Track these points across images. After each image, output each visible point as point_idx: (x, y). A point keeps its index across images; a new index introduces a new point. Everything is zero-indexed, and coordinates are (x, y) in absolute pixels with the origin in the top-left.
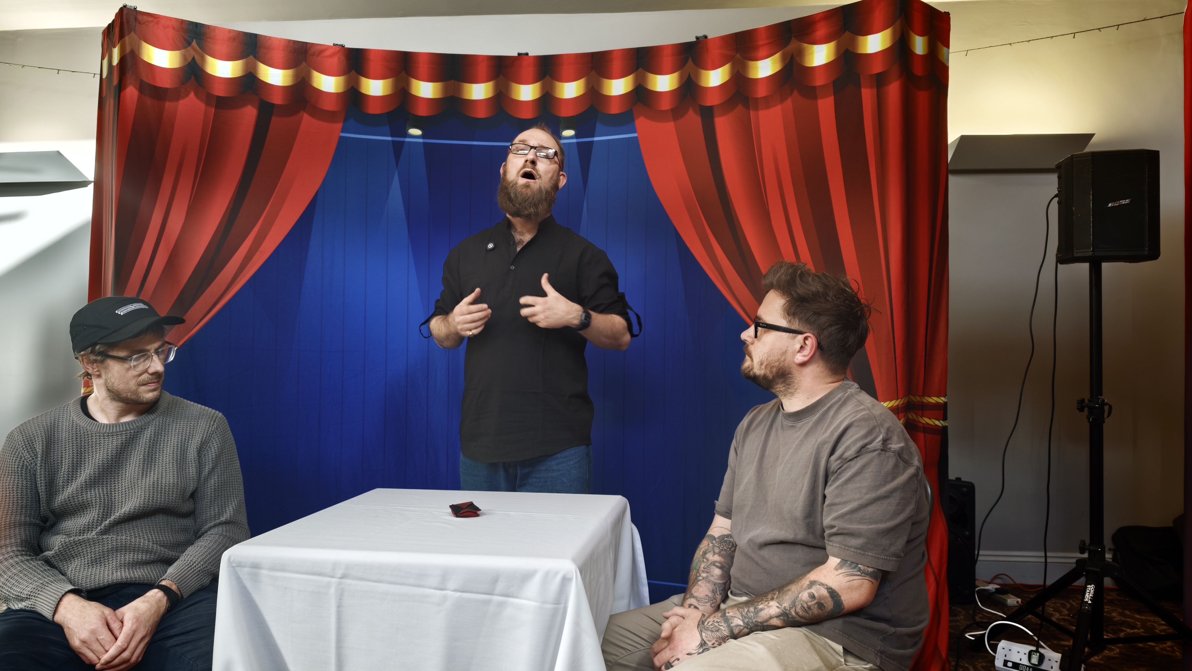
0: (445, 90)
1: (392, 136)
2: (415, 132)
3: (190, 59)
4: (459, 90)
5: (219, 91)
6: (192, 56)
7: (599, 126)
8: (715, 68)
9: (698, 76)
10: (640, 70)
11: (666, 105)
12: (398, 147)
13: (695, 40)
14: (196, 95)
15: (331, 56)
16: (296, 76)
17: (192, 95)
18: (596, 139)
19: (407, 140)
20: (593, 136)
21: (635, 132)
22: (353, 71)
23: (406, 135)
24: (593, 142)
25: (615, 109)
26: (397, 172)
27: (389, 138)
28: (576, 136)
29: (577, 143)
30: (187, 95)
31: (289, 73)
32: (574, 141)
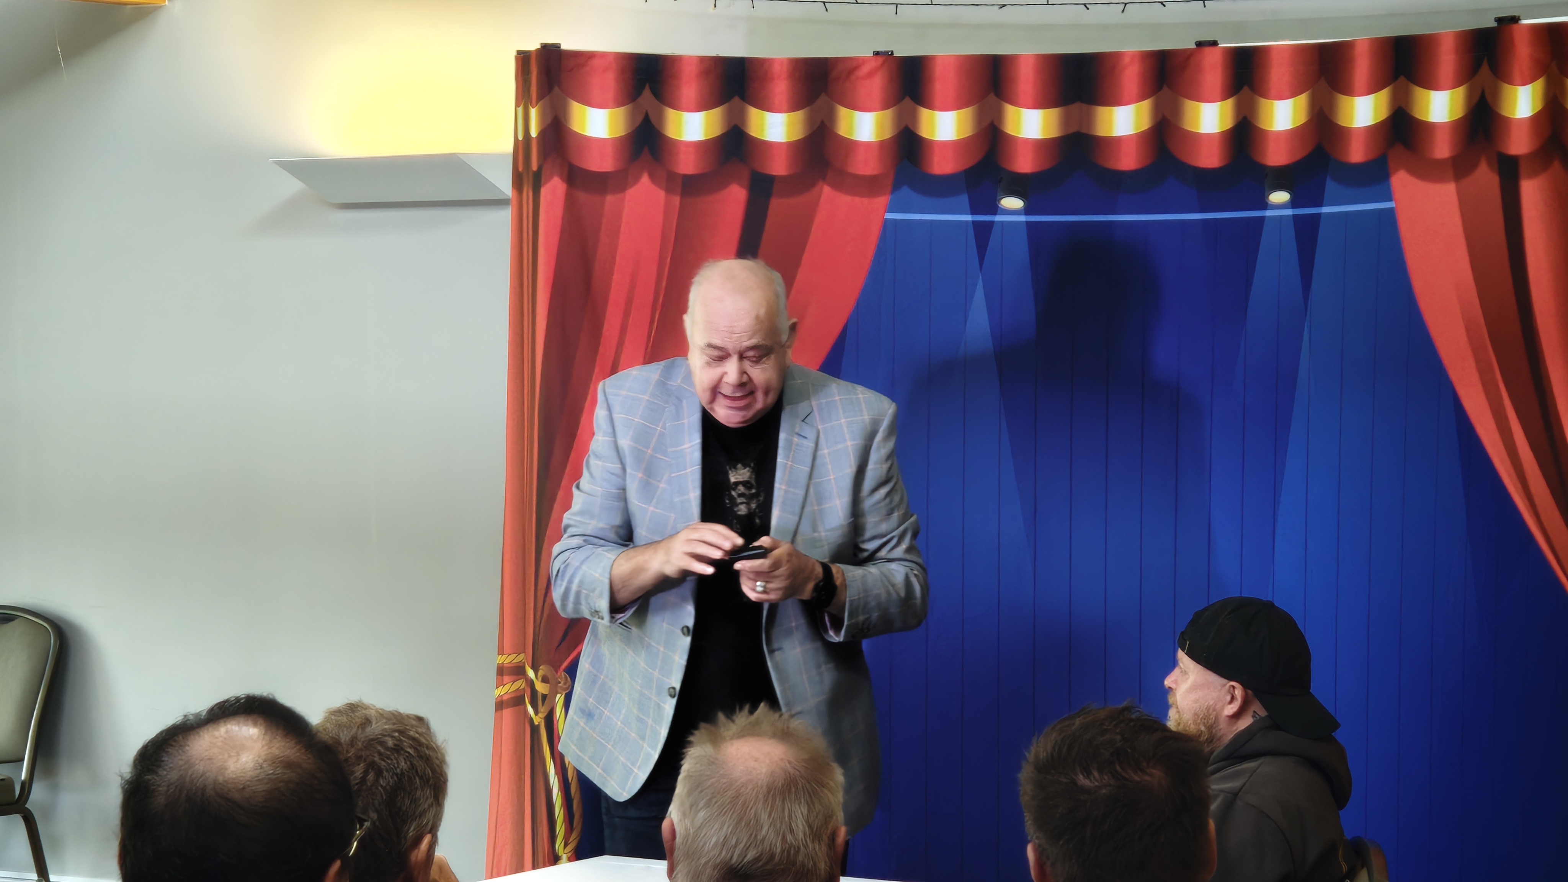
0: (1066, 121)
1: (973, 212)
2: (1012, 203)
3: (640, 119)
4: (1089, 120)
5: (687, 166)
6: (644, 112)
7: (1331, 186)
8: (1524, 84)
9: (1496, 94)
10: (1402, 79)
11: (1442, 149)
12: (983, 232)
13: (1495, 24)
14: (652, 177)
15: (871, 74)
16: (810, 120)
17: (645, 179)
18: (1325, 210)
19: (998, 218)
20: (1321, 205)
21: (1390, 199)
22: (907, 100)
23: (995, 209)
24: (1319, 215)
25: (1357, 154)
26: (981, 277)
27: (968, 218)
28: (1294, 203)
29: (1294, 216)
30: (637, 180)
31: (799, 116)
32: (1289, 212)
